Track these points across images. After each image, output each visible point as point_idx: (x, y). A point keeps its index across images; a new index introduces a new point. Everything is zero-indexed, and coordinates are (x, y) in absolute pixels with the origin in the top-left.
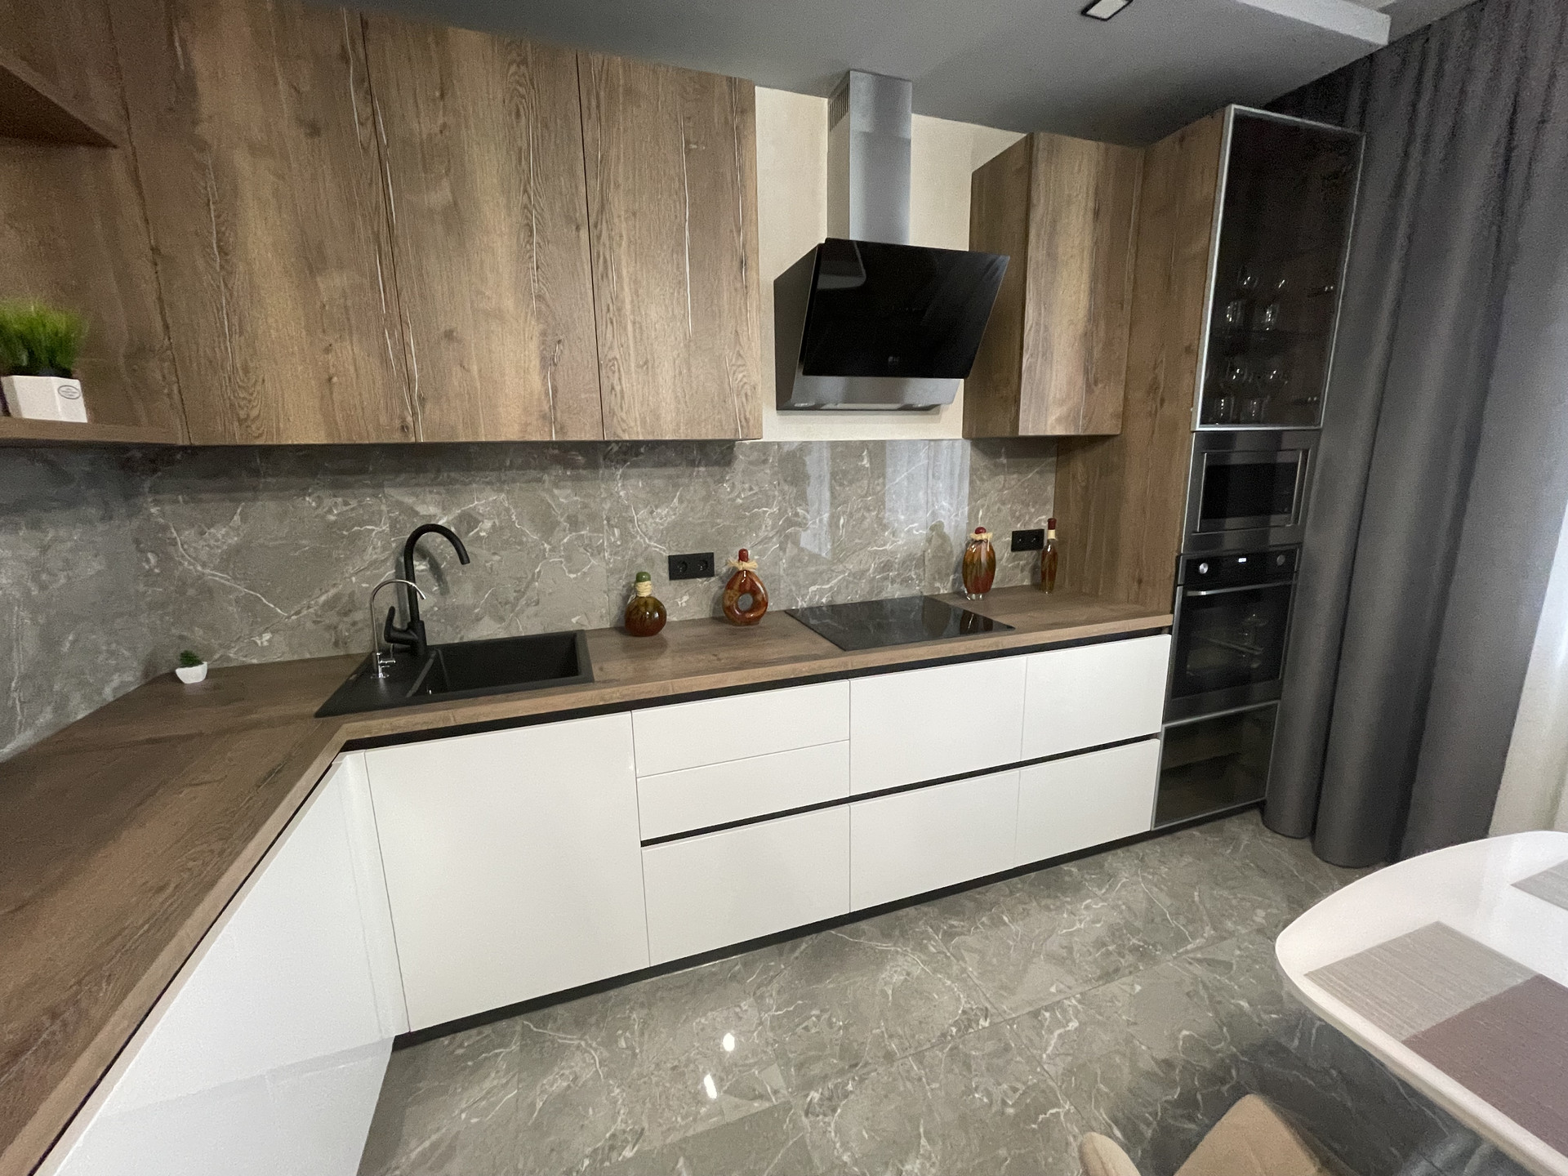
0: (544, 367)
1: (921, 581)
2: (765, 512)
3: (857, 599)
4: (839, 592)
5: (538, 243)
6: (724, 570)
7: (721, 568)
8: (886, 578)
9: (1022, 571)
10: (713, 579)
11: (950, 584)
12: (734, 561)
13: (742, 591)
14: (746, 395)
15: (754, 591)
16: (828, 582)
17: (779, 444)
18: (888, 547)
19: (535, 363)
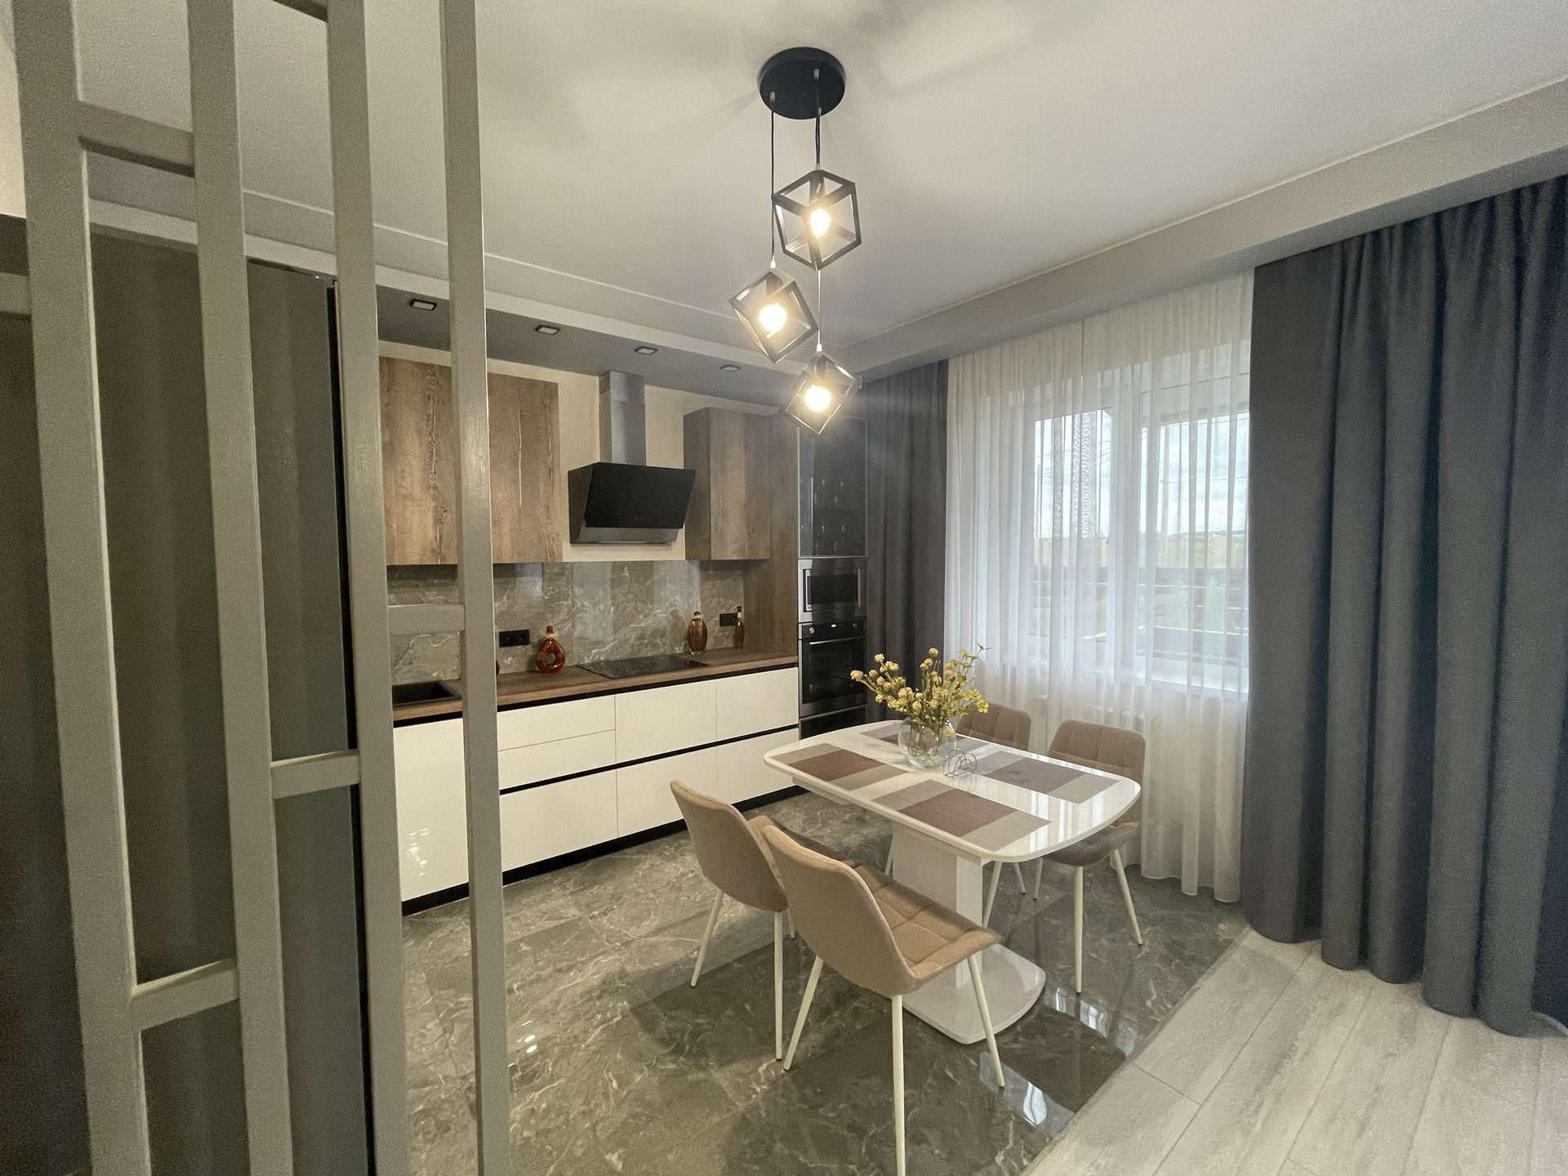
0: (435, 525)
1: (664, 645)
2: (563, 604)
3: (624, 657)
4: (611, 653)
5: (436, 461)
6: (536, 640)
7: (534, 639)
8: (642, 644)
9: (728, 637)
10: (529, 646)
11: (682, 648)
12: (543, 633)
13: (549, 651)
14: (553, 539)
15: (556, 651)
16: (604, 647)
17: (572, 563)
18: (642, 625)
19: (431, 522)
